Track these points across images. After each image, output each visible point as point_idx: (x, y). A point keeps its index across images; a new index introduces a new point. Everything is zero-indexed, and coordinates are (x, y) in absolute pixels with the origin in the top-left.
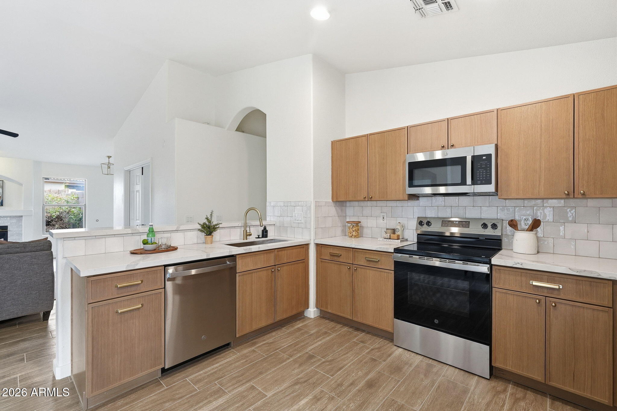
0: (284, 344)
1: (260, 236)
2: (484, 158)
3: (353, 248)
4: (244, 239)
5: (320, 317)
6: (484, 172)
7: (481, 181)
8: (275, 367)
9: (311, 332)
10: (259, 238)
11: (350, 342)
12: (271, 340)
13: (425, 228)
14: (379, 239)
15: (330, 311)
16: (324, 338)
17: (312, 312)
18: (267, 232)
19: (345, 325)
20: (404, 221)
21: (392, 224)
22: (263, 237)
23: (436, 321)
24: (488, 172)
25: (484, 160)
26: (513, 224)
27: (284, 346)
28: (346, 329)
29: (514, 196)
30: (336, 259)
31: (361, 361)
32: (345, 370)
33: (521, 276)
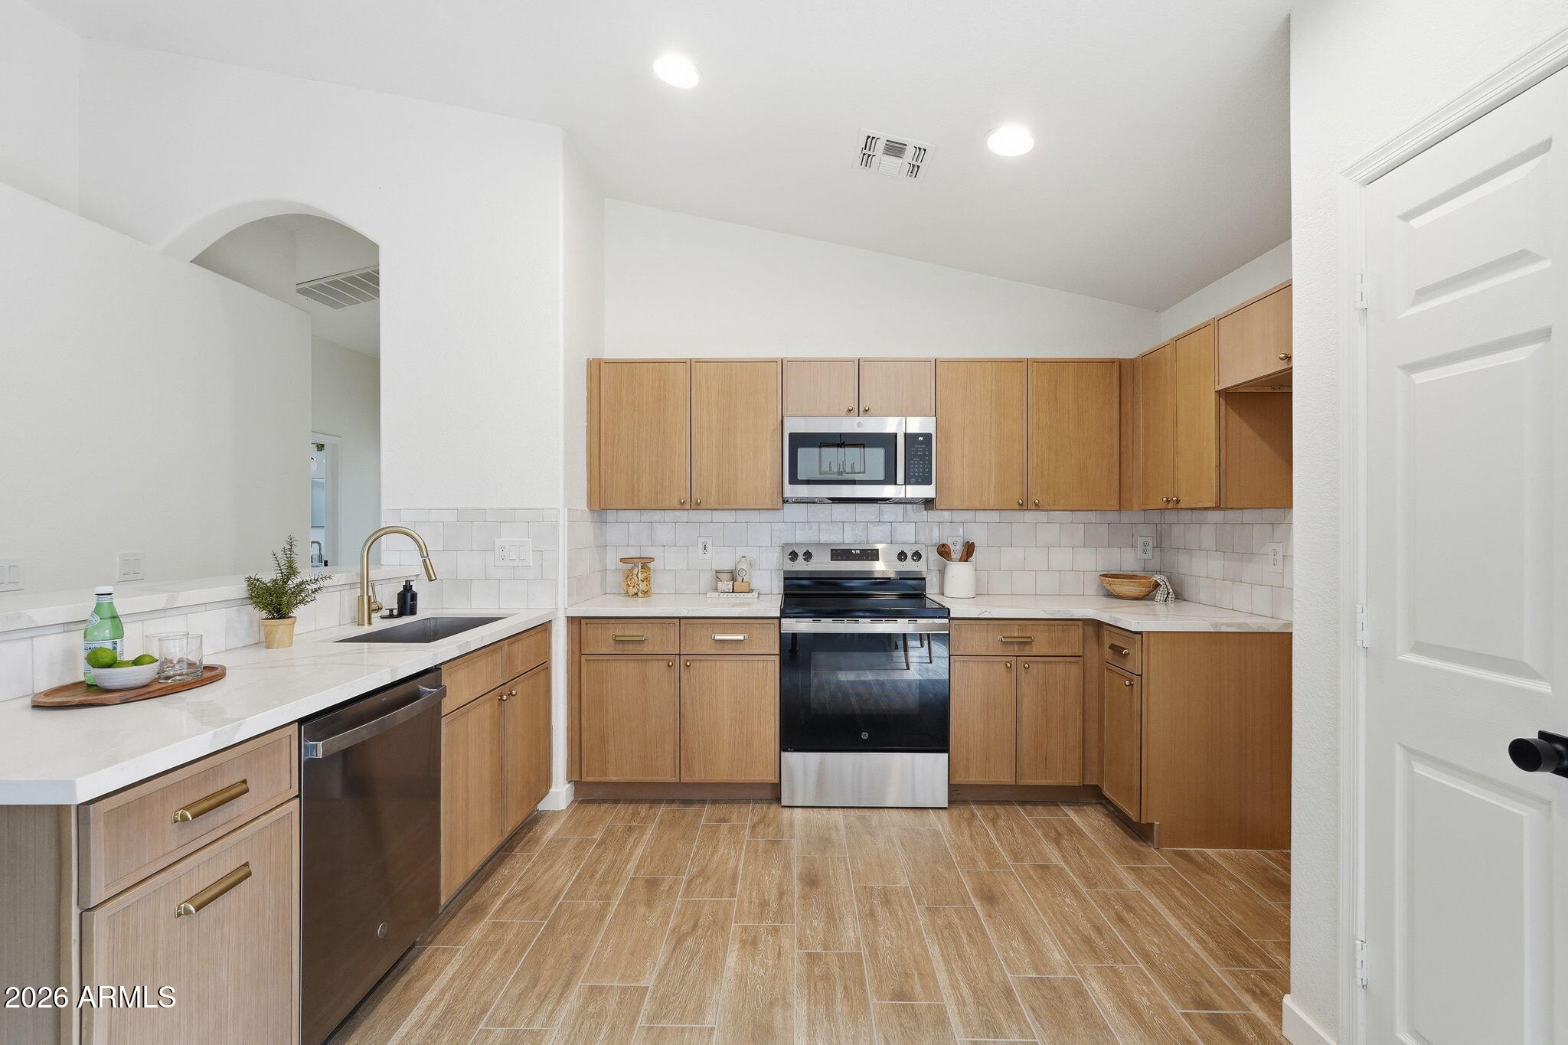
0: (560, 883)
1: (395, 612)
2: (921, 438)
3: (680, 618)
4: (361, 624)
5: (581, 802)
6: (921, 464)
7: (917, 477)
8: (597, 932)
9: (594, 837)
10: (391, 616)
11: (698, 828)
12: (514, 886)
13: (801, 566)
14: (708, 596)
15: (614, 779)
16: (638, 840)
17: (560, 795)
18: (414, 597)
19: (655, 802)
20: (752, 553)
21: (725, 560)
22: (401, 614)
23: (865, 736)
24: (927, 464)
25: (921, 443)
26: (944, 551)
27: (564, 885)
28: (662, 809)
29: (957, 504)
30: (630, 649)
31: (756, 852)
32: (745, 878)
33: (987, 631)
